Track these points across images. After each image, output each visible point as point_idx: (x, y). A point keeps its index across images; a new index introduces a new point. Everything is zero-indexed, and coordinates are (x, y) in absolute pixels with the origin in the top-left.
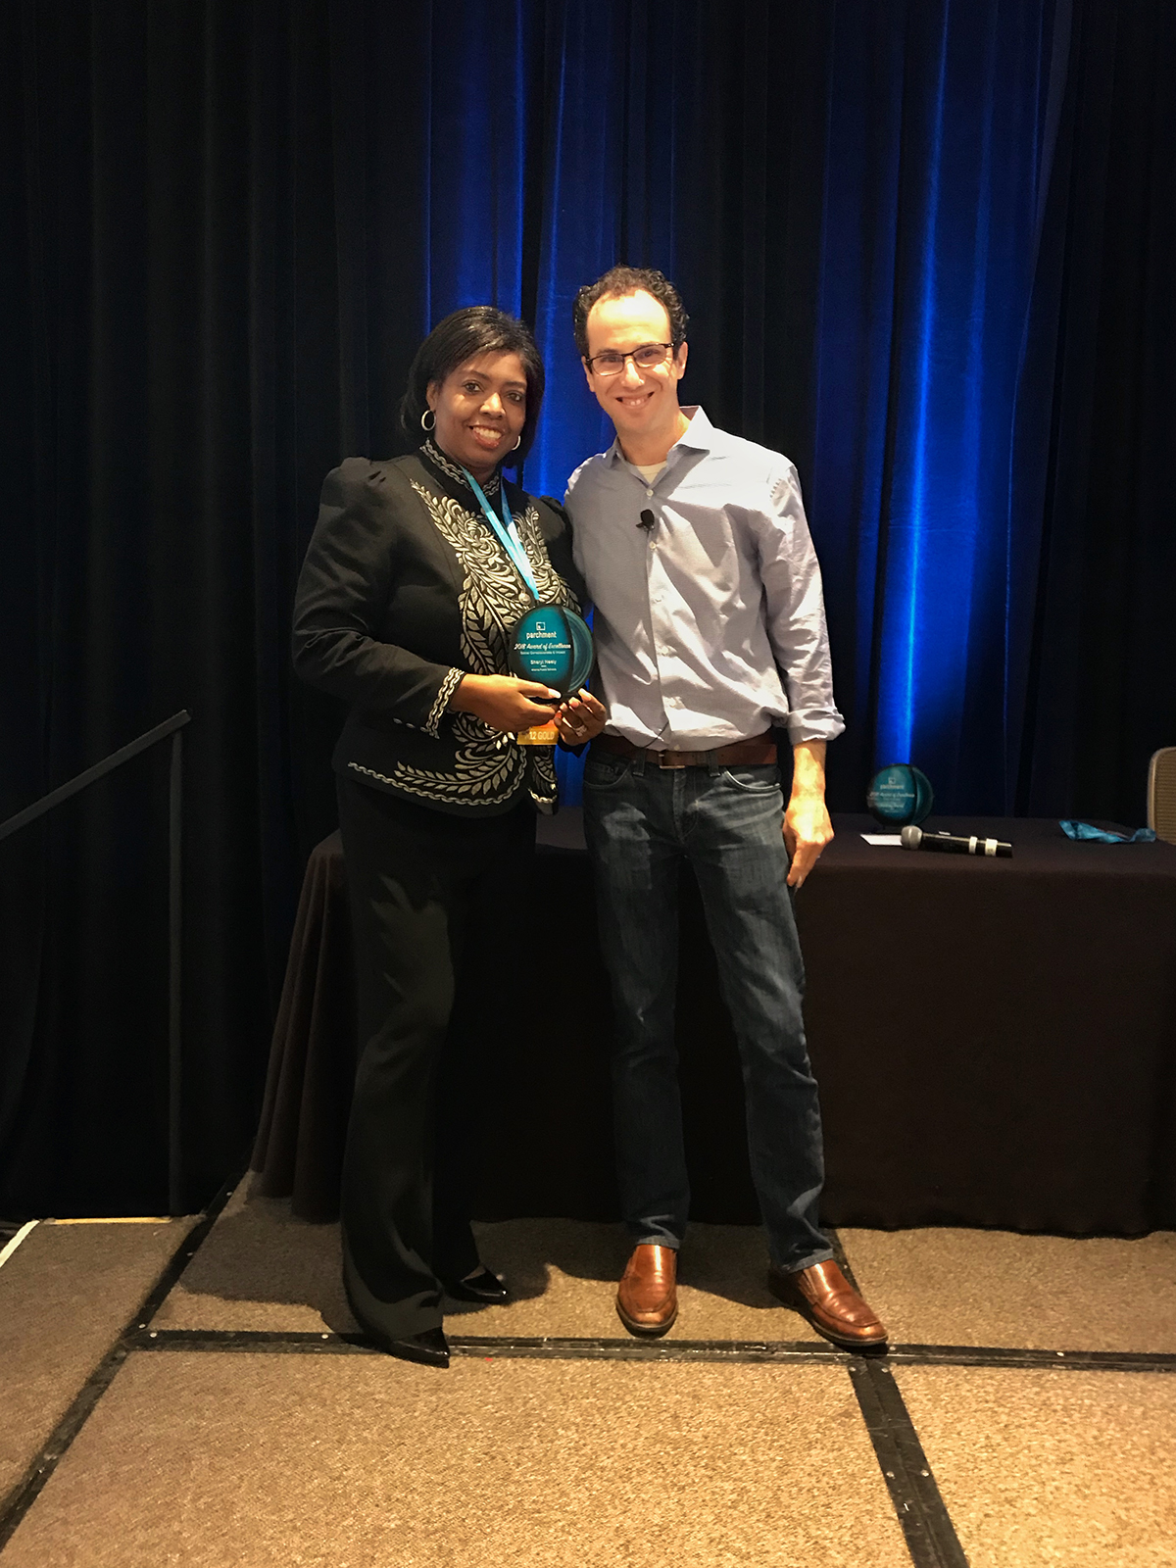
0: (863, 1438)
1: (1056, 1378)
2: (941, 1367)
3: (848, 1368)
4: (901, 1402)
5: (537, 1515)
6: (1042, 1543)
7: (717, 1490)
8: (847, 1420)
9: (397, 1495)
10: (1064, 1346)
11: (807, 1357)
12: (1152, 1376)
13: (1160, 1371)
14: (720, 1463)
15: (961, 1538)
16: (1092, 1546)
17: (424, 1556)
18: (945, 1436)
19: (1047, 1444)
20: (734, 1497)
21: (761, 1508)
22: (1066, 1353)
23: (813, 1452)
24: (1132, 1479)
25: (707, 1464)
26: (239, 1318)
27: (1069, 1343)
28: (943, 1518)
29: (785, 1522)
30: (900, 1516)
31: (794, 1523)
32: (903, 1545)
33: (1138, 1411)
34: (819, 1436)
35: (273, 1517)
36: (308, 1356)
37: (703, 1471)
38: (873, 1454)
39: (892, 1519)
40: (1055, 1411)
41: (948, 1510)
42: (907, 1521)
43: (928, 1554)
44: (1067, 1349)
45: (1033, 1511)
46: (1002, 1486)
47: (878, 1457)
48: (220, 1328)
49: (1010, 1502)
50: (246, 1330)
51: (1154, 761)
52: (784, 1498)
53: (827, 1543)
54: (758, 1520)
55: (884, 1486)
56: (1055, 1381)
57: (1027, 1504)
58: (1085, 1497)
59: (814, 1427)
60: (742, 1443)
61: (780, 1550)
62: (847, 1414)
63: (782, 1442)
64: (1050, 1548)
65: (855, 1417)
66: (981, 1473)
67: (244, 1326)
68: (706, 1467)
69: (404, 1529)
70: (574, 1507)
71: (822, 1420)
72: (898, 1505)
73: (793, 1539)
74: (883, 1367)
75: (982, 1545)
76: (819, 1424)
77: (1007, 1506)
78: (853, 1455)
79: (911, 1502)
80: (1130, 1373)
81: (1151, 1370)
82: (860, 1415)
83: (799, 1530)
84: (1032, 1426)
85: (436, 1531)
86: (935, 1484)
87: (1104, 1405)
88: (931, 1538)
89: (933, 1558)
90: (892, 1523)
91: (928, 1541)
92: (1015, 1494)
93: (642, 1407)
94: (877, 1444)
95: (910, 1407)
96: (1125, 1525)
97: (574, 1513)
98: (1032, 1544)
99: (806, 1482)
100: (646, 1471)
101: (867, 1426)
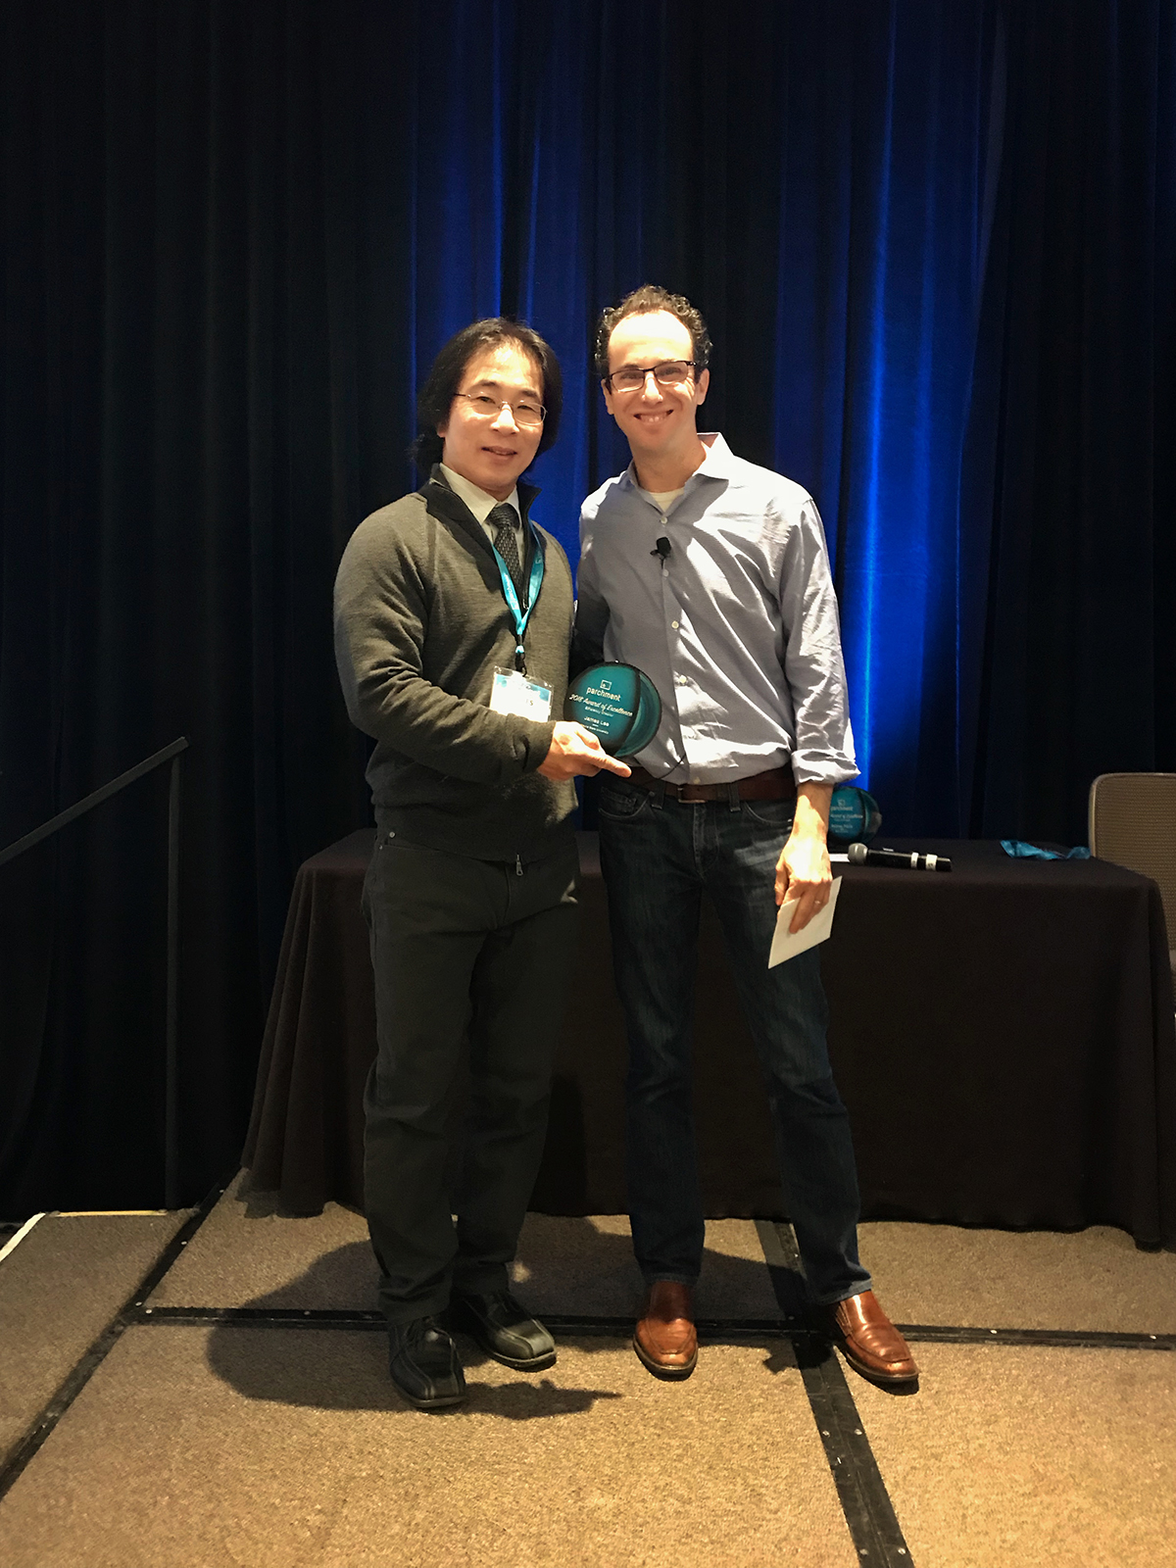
0: (804, 1402)
1: (987, 1351)
3: (793, 1343)
4: (840, 1372)
5: (496, 1466)
6: (964, 1492)
7: (664, 1446)
8: (789, 1387)
9: (369, 1448)
10: (997, 1325)
11: (755, 1334)
12: (1078, 1350)
13: (1086, 1346)
14: (668, 1423)
15: (887, 1486)
16: (1009, 1495)
17: (391, 1500)
18: (880, 1399)
19: (975, 1408)
20: (680, 1451)
21: (704, 1461)
22: (998, 1331)
23: (755, 1414)
24: (1052, 1438)
25: (656, 1424)
26: (228, 1297)
27: (1003, 1321)
28: (872, 1469)
29: (726, 1473)
30: (832, 1468)
31: (733, 1475)
32: (834, 1492)
33: (1063, 1380)
34: (762, 1400)
35: (256, 1467)
36: (291, 1332)
37: (652, 1430)
38: (811, 1415)
39: (826, 1470)
40: (984, 1380)
41: (878, 1463)
42: (839, 1473)
43: (856, 1500)
44: (1000, 1327)
45: (957, 1465)
46: (929, 1444)
47: (815, 1418)
48: (211, 1306)
49: (936, 1457)
50: (233, 1307)
51: (1094, 787)
52: (726, 1453)
53: (763, 1491)
54: (701, 1472)
55: (820, 1442)
56: (986, 1355)
57: (952, 1459)
58: (1007, 1453)
59: (758, 1393)
60: (690, 1406)
61: (720, 1497)
62: (789, 1382)
63: (727, 1406)
64: (970, 1497)
65: (795, 1384)
66: (910, 1432)
67: (232, 1304)
68: (655, 1427)
69: (375, 1477)
70: (531, 1460)
71: (766, 1387)
72: (831, 1458)
73: (731, 1487)
74: (826, 1342)
75: (907, 1493)
76: (763, 1391)
77: (933, 1460)
78: (791, 1416)
79: (843, 1456)
80: (1058, 1348)
81: (1079, 1345)
82: (801, 1382)
83: (739, 1479)
84: (962, 1392)
85: (404, 1479)
86: (867, 1441)
87: (1030, 1375)
88: (860, 1487)
89: (860, 1503)
90: (824, 1474)
91: (857, 1489)
92: (940, 1450)
93: (598, 1376)
94: (816, 1407)
95: (848, 1376)
96: (1042, 1478)
97: (531, 1465)
98: (953, 1492)
99: (748, 1440)
100: (599, 1430)
101: (808, 1392)
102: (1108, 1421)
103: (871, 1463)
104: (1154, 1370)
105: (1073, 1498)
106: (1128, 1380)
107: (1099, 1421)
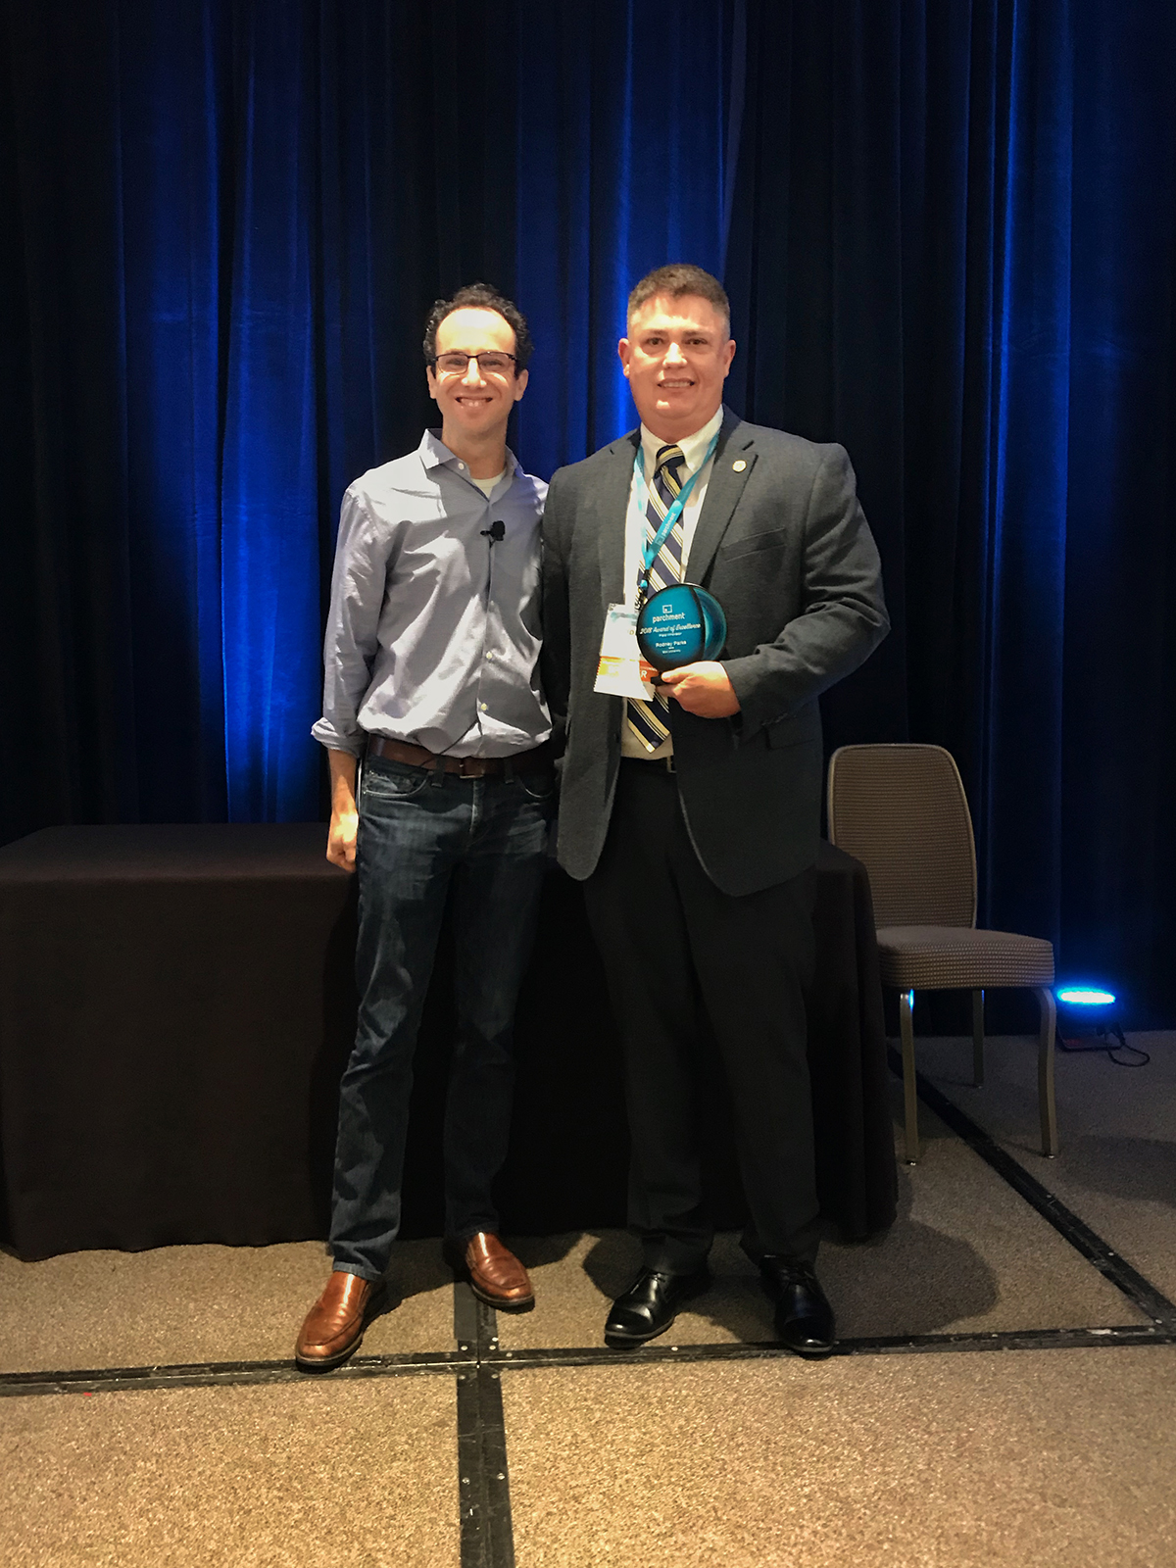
0: (451, 1445)
1: (661, 1371)
2: (551, 1369)
3: (458, 1376)
4: (500, 1407)
6: (596, 1537)
7: (285, 1510)
8: (440, 1429)
10: (680, 1340)
11: (420, 1369)
12: (755, 1362)
13: (765, 1357)
14: (295, 1483)
15: (516, 1539)
16: (643, 1536)
18: (534, 1436)
19: (632, 1438)
20: (299, 1516)
21: (324, 1525)
22: (680, 1347)
23: (395, 1464)
24: (704, 1466)
25: (281, 1485)
27: (686, 1337)
28: (505, 1520)
29: (344, 1537)
30: (462, 1522)
31: (352, 1539)
32: (455, 1550)
33: (732, 1398)
34: (406, 1447)
37: (275, 1492)
38: (455, 1463)
39: (454, 1525)
40: (650, 1404)
41: (512, 1511)
42: (468, 1526)
43: (478, 1557)
44: (682, 1343)
45: (596, 1506)
46: (573, 1483)
47: (458, 1463)
49: (576, 1499)
51: (834, 760)
52: (350, 1513)
53: (380, 1555)
54: (317, 1538)
55: (456, 1493)
56: (660, 1374)
57: (593, 1500)
58: (653, 1487)
59: (403, 1439)
60: (325, 1460)
62: (442, 1424)
63: (367, 1457)
64: (601, 1542)
65: (448, 1425)
66: (557, 1472)
68: (279, 1490)
70: (130, 1539)
71: (415, 1431)
72: (464, 1510)
73: (346, 1553)
74: (494, 1373)
75: (535, 1544)
76: (410, 1436)
77: (572, 1503)
78: (435, 1463)
79: (477, 1506)
80: (736, 1361)
81: (758, 1356)
82: (454, 1423)
83: (356, 1544)
84: (623, 1420)
86: (507, 1487)
87: (700, 1394)
88: (486, 1541)
89: (482, 1560)
90: (452, 1529)
91: (482, 1544)
92: (582, 1490)
93: (233, 1432)
94: (462, 1451)
95: (507, 1411)
96: (682, 1513)
97: (128, 1545)
98: (584, 1539)
99: (378, 1495)
100: (216, 1497)
101: (459, 1434)
102: (768, 1442)
103: (506, 1512)
104: (828, 1380)
105: (711, 1535)
106: (799, 1392)
107: (758, 1442)
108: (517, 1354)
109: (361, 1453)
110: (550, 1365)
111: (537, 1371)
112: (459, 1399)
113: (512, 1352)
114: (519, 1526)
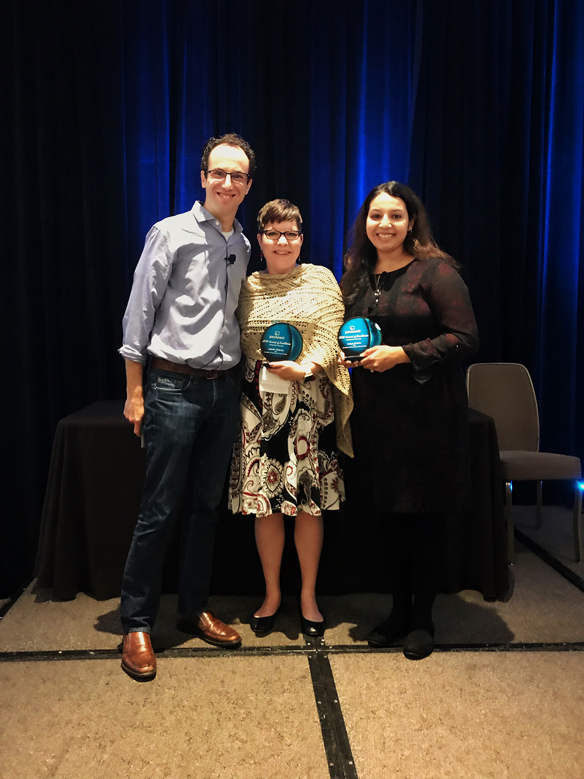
0: (310, 687)
2: (352, 654)
3: (308, 656)
4: (331, 671)
5: (149, 728)
6: (385, 730)
7: (237, 713)
8: (303, 679)
9: (83, 722)
11: (289, 653)
12: (449, 653)
13: (453, 651)
14: (240, 701)
15: (347, 729)
16: (408, 730)
17: (92, 749)
18: (348, 684)
19: (395, 686)
20: (244, 716)
21: (256, 720)
23: (285, 694)
24: (432, 700)
26: (20, 646)
28: (341, 720)
29: (267, 726)
30: (320, 721)
31: (271, 726)
32: (320, 734)
33: (440, 669)
34: (289, 687)
35: (23, 735)
36: (50, 662)
37: (231, 705)
38: (313, 694)
39: (317, 722)
40: (402, 671)
41: (344, 717)
42: (324, 723)
43: (331, 737)
45: (383, 716)
46: (371, 705)
47: (315, 695)
48: (10, 651)
49: (373, 712)
50: (22, 651)
51: (469, 371)
52: (268, 716)
53: (284, 735)
54: (254, 726)
55: (316, 708)
57: (381, 713)
58: (409, 708)
59: (287, 683)
60: (252, 692)
61: (262, 739)
62: (304, 677)
63: (271, 691)
64: (388, 732)
65: (307, 678)
66: (362, 700)
67: (21, 649)
68: (233, 703)
69: (85, 737)
70: (168, 724)
71: (292, 680)
72: (321, 716)
73: (268, 733)
74: (325, 655)
75: (356, 732)
77: (372, 714)
78: (303, 694)
79: (327, 714)
81: (450, 651)
82: (310, 677)
83: (272, 729)
84: (390, 678)
85: (100, 737)
86: (340, 706)
87: (425, 667)
88: (334, 729)
89: (333, 738)
90: (317, 724)
91: (332, 731)
92: (375, 709)
93: (207, 678)
94: (316, 689)
95: (334, 672)
96: (425, 720)
97: (167, 727)
98: (380, 731)
99: (279, 708)
100: (205, 707)
101: (313, 681)
102: (461, 690)
103: (341, 717)
104: (486, 662)
105: (440, 730)
106: (472, 668)
107: (456, 690)
108: (334, 647)
109: (268, 689)
110: (351, 652)
111: (345, 655)
112: (310, 667)
113: (332, 646)
114: (348, 724)
